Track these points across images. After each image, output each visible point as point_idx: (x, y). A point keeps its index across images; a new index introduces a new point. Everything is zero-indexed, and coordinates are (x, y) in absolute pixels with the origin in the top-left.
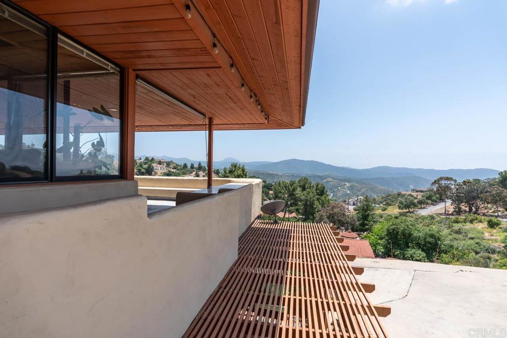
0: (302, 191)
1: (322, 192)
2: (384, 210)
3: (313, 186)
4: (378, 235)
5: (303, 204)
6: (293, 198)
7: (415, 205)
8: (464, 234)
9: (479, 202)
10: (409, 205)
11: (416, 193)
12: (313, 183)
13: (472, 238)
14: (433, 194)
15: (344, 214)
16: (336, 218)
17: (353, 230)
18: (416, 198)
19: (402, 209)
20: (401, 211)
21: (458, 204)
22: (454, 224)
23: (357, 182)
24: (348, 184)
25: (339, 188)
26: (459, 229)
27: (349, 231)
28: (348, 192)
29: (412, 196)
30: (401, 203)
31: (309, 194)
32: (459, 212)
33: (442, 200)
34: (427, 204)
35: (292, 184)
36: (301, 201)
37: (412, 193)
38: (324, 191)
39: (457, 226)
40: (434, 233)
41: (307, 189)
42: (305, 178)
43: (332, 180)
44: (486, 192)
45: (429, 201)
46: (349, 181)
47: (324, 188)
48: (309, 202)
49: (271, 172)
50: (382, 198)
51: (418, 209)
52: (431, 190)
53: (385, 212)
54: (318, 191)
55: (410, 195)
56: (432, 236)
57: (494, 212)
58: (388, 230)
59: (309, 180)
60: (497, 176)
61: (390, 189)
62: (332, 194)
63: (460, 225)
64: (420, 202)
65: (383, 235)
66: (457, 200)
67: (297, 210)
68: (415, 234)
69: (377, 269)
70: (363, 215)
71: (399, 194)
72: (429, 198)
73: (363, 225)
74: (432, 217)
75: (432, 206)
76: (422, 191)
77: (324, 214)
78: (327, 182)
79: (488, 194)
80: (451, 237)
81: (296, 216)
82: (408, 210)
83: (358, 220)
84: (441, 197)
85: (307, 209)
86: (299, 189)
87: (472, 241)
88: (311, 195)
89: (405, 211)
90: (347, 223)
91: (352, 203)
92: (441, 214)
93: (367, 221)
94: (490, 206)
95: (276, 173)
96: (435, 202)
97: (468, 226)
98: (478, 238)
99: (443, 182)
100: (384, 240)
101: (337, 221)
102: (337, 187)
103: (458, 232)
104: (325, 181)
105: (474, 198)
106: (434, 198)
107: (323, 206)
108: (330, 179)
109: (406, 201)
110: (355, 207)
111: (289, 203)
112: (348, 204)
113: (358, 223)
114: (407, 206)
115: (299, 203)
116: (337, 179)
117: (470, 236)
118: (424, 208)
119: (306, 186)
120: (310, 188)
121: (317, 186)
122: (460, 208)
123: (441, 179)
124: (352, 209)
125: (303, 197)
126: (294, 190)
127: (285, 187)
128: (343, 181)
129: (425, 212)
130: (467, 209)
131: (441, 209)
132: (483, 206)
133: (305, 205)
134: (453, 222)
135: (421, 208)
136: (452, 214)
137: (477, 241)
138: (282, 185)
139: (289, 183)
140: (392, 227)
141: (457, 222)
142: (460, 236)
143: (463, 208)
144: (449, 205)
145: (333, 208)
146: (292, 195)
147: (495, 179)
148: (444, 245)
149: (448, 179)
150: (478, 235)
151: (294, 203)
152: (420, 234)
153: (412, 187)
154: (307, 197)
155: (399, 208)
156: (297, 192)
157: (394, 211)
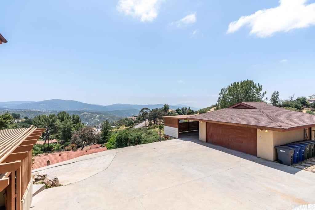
0: (61, 121)
1: (77, 121)
2: (118, 128)
3: (70, 117)
4: (111, 143)
5: (62, 131)
6: (52, 128)
7: (133, 124)
8: (151, 134)
9: (158, 119)
10: (130, 124)
11: (134, 118)
12: (71, 115)
13: (154, 135)
14: (140, 117)
15: (92, 134)
16: (87, 137)
17: (98, 143)
18: (134, 120)
19: (127, 127)
20: (127, 128)
21: (150, 121)
22: (148, 130)
23: (104, 114)
24: (98, 116)
25: (92, 118)
26: (150, 132)
27: (95, 143)
28: (98, 120)
29: (133, 119)
30: (126, 123)
31: (66, 124)
32: (151, 124)
33: (144, 120)
34: (138, 122)
35: (52, 117)
36: (60, 129)
37: (132, 118)
38: (78, 120)
39: (149, 131)
40: (138, 135)
41: (65, 119)
42: (64, 112)
43: (87, 113)
44: (160, 114)
45: (139, 121)
46: (98, 114)
47: (79, 118)
48: (67, 129)
49: (34, 110)
50: (118, 122)
51: (135, 125)
52: (140, 115)
53: (119, 129)
54: (74, 121)
55: (132, 119)
56: (138, 137)
57: (162, 123)
58: (117, 138)
59: (67, 113)
60: (163, 107)
61: (122, 117)
62: (87, 123)
63: (150, 130)
64: (136, 122)
65: (114, 141)
66: (150, 119)
67: (57, 136)
68: (130, 138)
69: (95, 158)
70: (104, 133)
71: (126, 119)
72: (139, 119)
73: (105, 138)
74: (140, 129)
75: (141, 123)
76: (136, 116)
77: (77, 136)
78: (84, 115)
79: (161, 115)
80: (146, 136)
81: (56, 141)
82: (130, 127)
83: (102, 136)
84: (144, 118)
85: (65, 134)
86: (58, 120)
87: (154, 137)
88: (69, 123)
89: (128, 127)
90: (94, 139)
91: (100, 127)
92: (144, 127)
93: (107, 135)
94: (161, 120)
95: (39, 110)
96: (141, 121)
97: (153, 130)
98: (156, 135)
99: (145, 111)
100: (114, 145)
101: (87, 139)
102: (91, 118)
103: (149, 134)
104: (82, 114)
105: (156, 117)
106: (141, 119)
107: (78, 130)
108: (86, 113)
109: (129, 122)
110: (101, 129)
111: (49, 132)
112: (97, 128)
113: (101, 138)
114: (129, 125)
115: (59, 131)
116: (90, 113)
117: (153, 134)
118: (137, 125)
119: (64, 118)
120: (68, 119)
121: (73, 117)
122: (151, 123)
123: (144, 109)
124: (100, 131)
125: (62, 126)
126: (53, 121)
127: (45, 120)
128: (94, 114)
129: (137, 127)
130: (154, 123)
131: (144, 124)
132: (159, 120)
133: (64, 132)
134: (148, 129)
135: (136, 125)
136: (148, 126)
137: (155, 136)
138: (42, 118)
139: (48, 116)
140: (119, 136)
141: (149, 129)
142: (150, 135)
143: (152, 122)
144: (147, 122)
145: (84, 130)
146: (51, 125)
147: (163, 108)
148: (143, 141)
149: (146, 109)
150: (156, 133)
151: (53, 131)
152: (132, 137)
153: (132, 114)
154: (65, 125)
155: (126, 126)
156: (56, 123)
157: (123, 128)
